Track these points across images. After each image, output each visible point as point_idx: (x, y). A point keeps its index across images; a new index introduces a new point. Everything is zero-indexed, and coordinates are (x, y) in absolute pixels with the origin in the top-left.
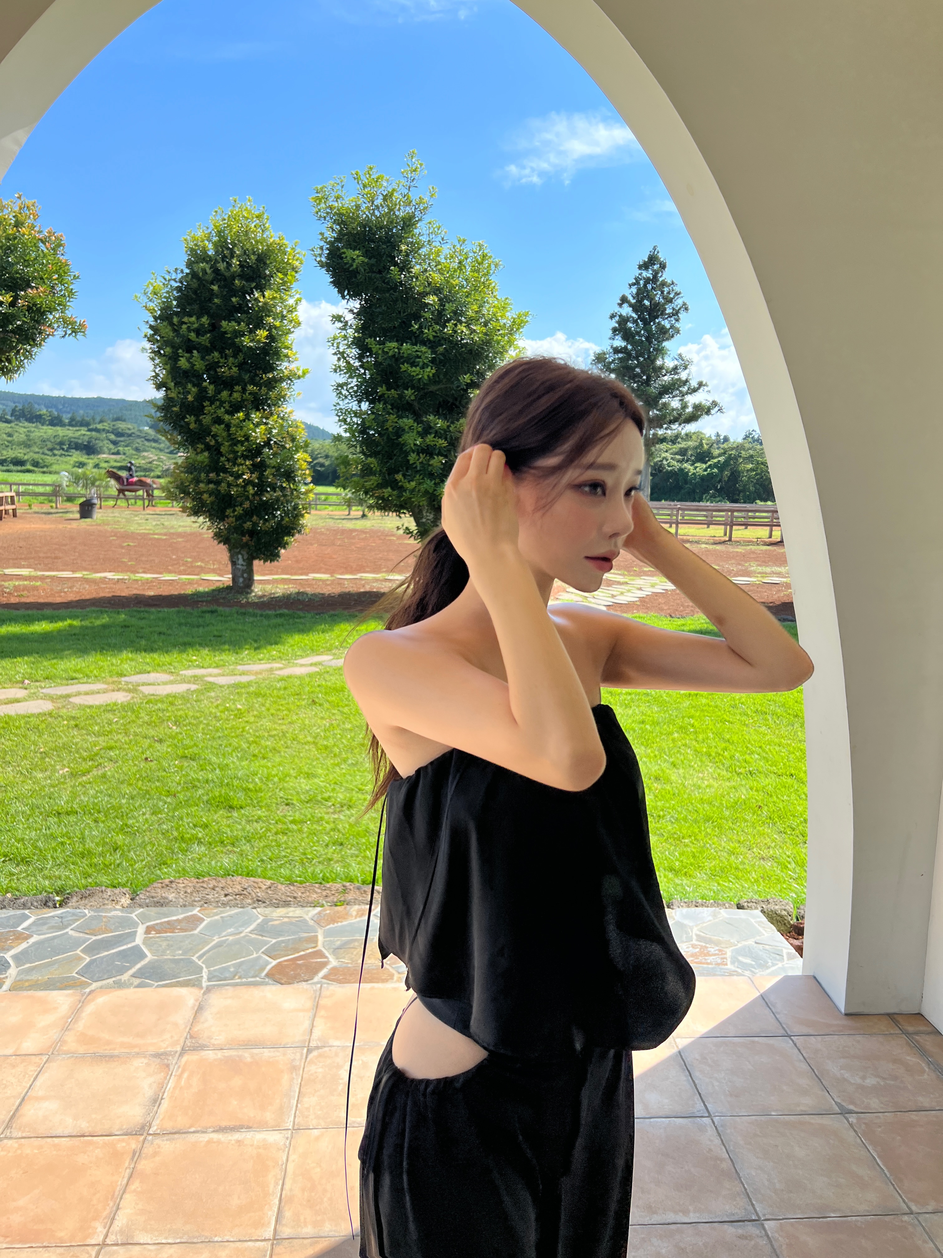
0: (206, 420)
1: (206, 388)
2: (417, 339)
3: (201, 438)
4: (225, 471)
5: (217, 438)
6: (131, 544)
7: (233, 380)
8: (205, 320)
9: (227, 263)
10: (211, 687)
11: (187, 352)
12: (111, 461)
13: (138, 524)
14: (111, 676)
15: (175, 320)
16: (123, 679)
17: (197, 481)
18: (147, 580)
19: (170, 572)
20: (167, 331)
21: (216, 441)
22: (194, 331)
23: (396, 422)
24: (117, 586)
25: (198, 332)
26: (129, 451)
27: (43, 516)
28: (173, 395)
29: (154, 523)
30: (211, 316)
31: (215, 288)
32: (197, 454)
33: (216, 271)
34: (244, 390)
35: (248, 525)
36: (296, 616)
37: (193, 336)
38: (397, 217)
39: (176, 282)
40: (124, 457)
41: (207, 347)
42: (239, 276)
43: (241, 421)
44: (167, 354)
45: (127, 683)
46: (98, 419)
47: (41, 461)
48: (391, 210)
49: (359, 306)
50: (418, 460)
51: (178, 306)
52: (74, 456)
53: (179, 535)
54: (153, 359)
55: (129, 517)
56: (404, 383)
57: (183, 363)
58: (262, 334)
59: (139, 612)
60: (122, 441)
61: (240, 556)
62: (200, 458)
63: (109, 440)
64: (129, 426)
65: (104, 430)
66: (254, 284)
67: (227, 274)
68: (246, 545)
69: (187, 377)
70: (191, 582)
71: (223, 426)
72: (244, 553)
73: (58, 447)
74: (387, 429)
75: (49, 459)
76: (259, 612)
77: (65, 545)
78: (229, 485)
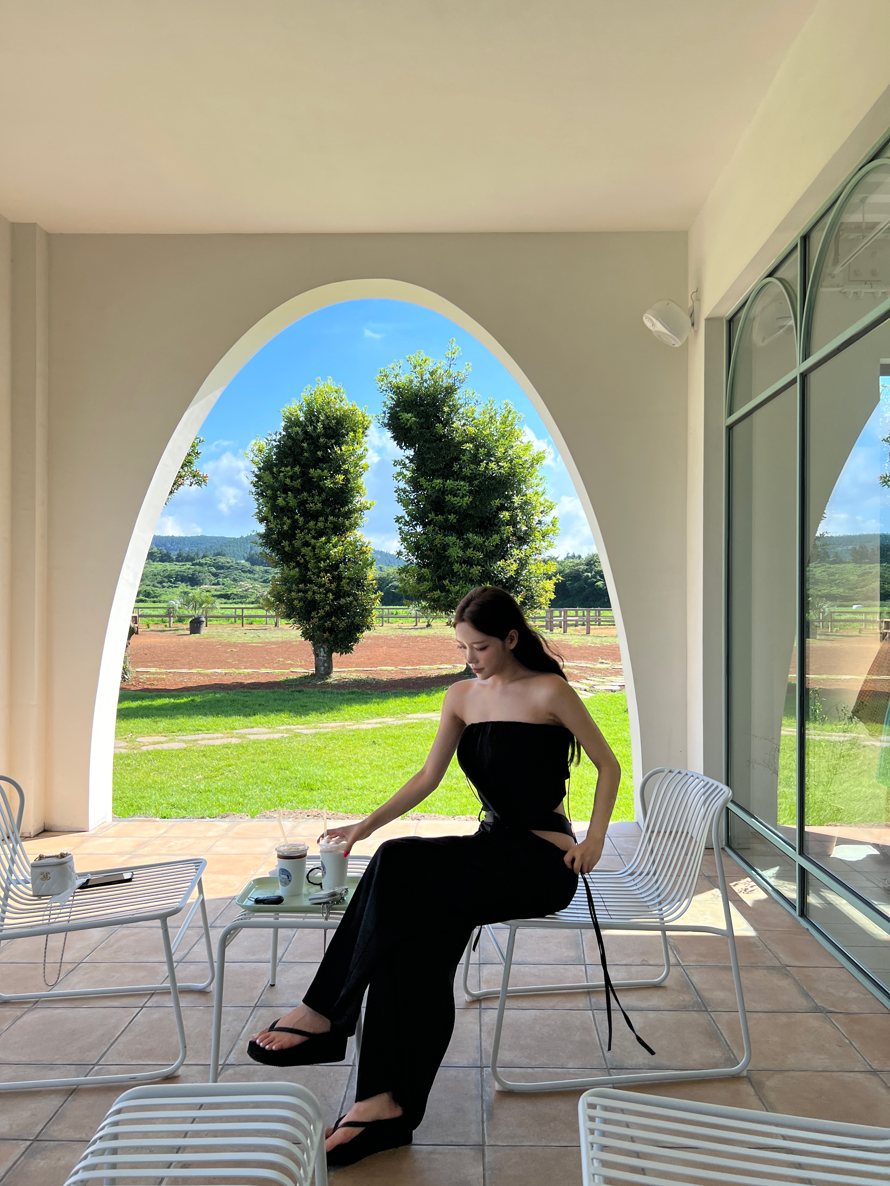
0: (297, 543)
1: (298, 519)
2: (458, 476)
3: (293, 558)
4: (311, 582)
5: (306, 557)
6: (234, 650)
7: (318, 513)
8: (297, 469)
9: (314, 426)
10: (298, 735)
11: (283, 494)
12: (212, 590)
13: (238, 636)
14: (226, 730)
15: (275, 470)
16: (235, 731)
17: (290, 591)
18: (248, 673)
19: (266, 668)
20: (268, 478)
21: (305, 559)
22: (288, 477)
23: (443, 540)
24: (226, 678)
25: (292, 478)
26: (228, 581)
27: (159, 633)
28: (272, 526)
29: (252, 636)
30: (301, 466)
31: (305, 445)
32: (290, 570)
33: (306, 433)
34: (326, 520)
35: (328, 624)
36: (365, 693)
37: (288, 481)
38: (441, 386)
39: (276, 442)
40: (223, 587)
41: (298, 488)
42: (322, 435)
43: (324, 544)
44: (268, 495)
45: (237, 733)
46: (201, 555)
47: (152, 592)
48: (435, 382)
49: (413, 454)
50: (461, 569)
51: (276, 459)
52: (181, 587)
53: (273, 643)
54: (257, 500)
55: (230, 632)
56: (449, 510)
57: (280, 501)
58: (340, 477)
59: (243, 692)
60: (221, 573)
61: (322, 649)
62: (292, 573)
63: (210, 572)
64: (229, 560)
65: (206, 564)
66: (333, 441)
67: (313, 434)
68: (327, 640)
69: (283, 512)
70: (282, 674)
71: (310, 548)
72: (325, 647)
73: (167, 580)
74: (436, 545)
75: (159, 591)
76: (335, 691)
77: (182, 652)
78: (314, 593)
